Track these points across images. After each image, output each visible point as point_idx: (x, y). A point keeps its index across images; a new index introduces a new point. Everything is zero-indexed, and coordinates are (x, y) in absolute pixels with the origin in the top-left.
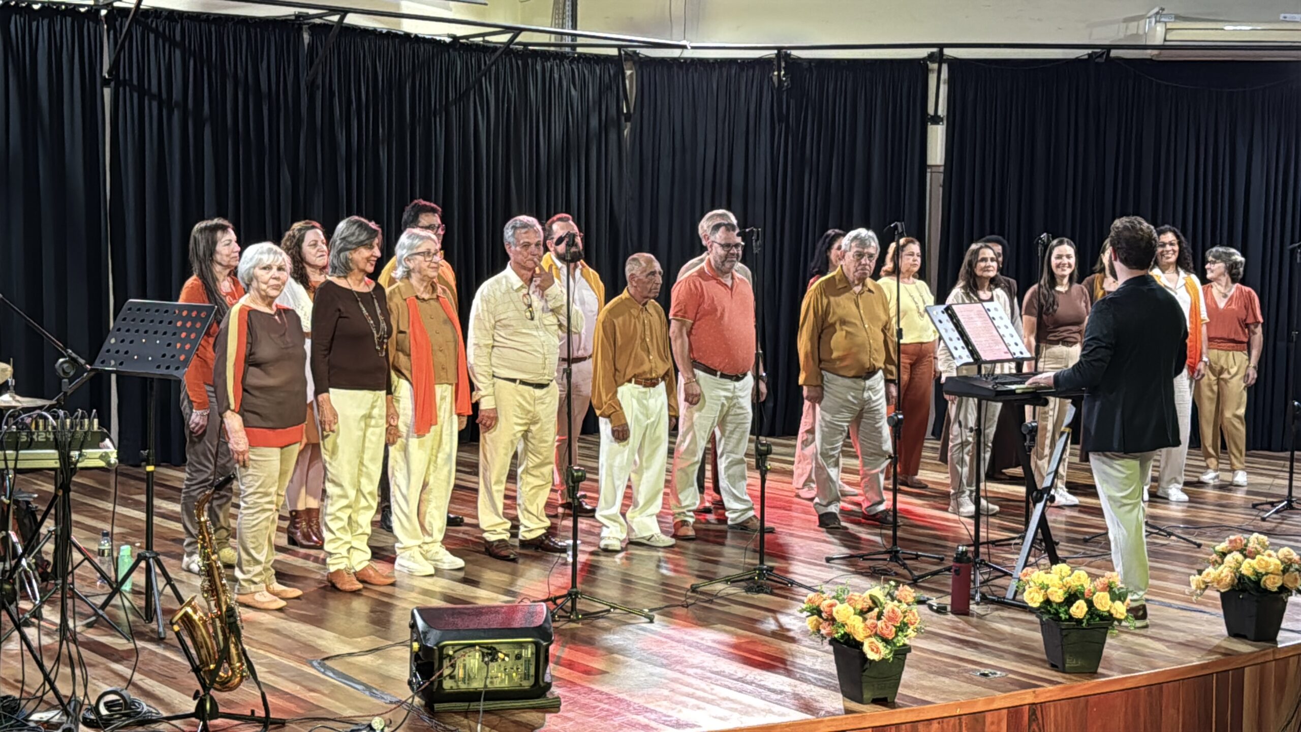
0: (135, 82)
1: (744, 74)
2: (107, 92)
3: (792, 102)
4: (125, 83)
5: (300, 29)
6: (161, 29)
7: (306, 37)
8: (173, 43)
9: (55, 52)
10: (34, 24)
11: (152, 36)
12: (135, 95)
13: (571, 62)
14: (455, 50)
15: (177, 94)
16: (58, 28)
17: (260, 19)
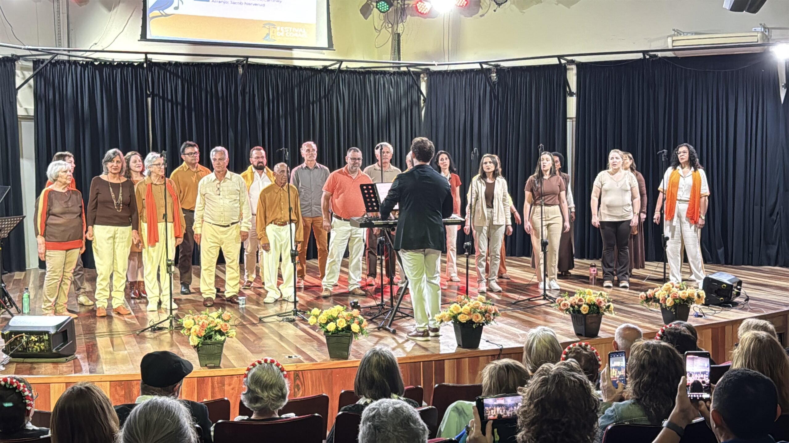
0: (161, 95)
1: (478, 77)
2: (150, 99)
3: (500, 90)
4: (156, 95)
5: (237, 66)
6: (172, 71)
7: (241, 70)
8: (178, 76)
9: (124, 82)
10: (115, 71)
11: (168, 74)
12: (161, 100)
13: (390, 75)
14: (325, 72)
15: (179, 100)
16: (125, 73)
17: (218, 63)
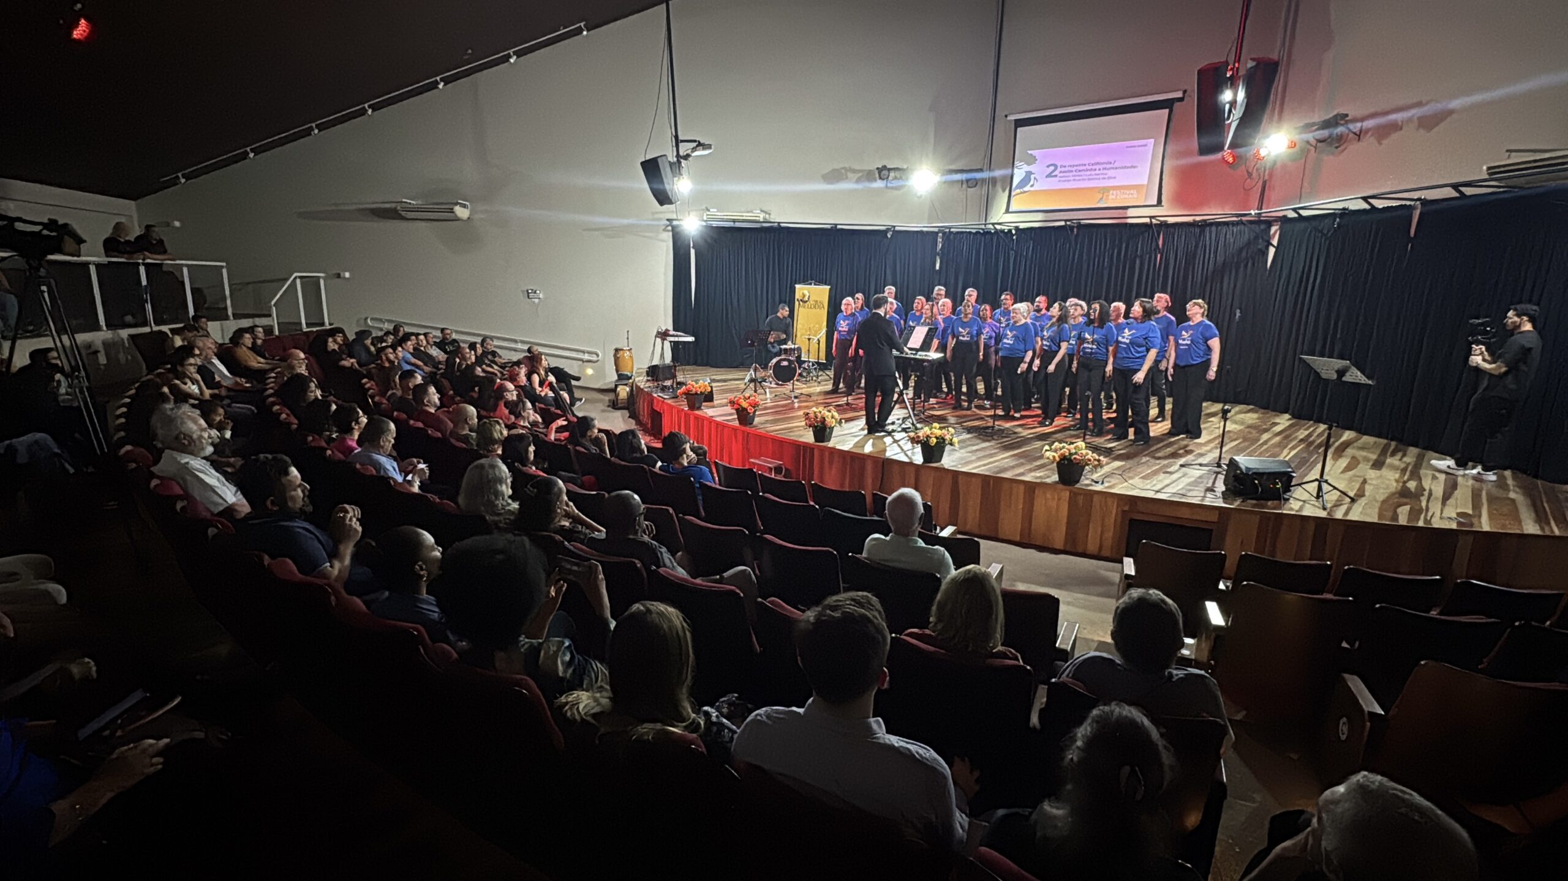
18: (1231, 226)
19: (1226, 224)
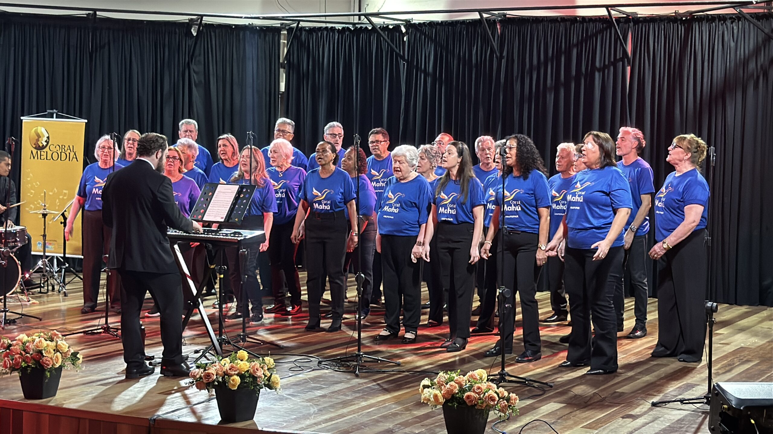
18: (728, 22)
19: (722, 18)
